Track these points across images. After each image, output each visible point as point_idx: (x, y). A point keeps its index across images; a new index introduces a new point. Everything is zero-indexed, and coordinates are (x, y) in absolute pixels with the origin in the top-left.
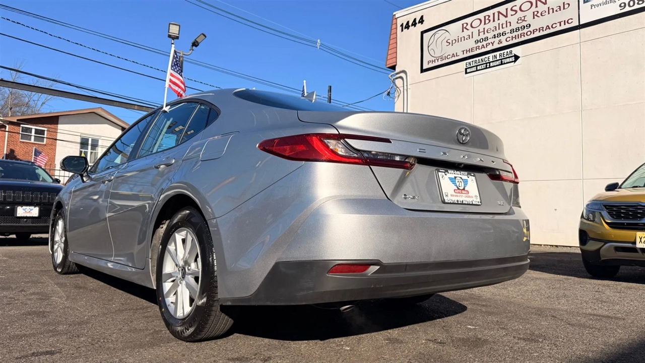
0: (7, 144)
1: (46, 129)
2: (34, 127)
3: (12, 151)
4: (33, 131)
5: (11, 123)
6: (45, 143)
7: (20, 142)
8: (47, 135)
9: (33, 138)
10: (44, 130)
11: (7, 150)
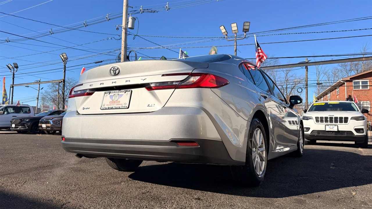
0: (347, 92)
1: (368, 80)
2: (360, 81)
3: (350, 96)
4: (361, 83)
5: (347, 81)
6: (368, 89)
7: (354, 90)
8: (369, 84)
9: (361, 87)
10: (367, 81)
11: (347, 96)
